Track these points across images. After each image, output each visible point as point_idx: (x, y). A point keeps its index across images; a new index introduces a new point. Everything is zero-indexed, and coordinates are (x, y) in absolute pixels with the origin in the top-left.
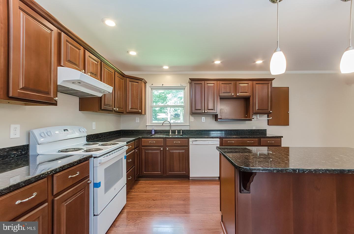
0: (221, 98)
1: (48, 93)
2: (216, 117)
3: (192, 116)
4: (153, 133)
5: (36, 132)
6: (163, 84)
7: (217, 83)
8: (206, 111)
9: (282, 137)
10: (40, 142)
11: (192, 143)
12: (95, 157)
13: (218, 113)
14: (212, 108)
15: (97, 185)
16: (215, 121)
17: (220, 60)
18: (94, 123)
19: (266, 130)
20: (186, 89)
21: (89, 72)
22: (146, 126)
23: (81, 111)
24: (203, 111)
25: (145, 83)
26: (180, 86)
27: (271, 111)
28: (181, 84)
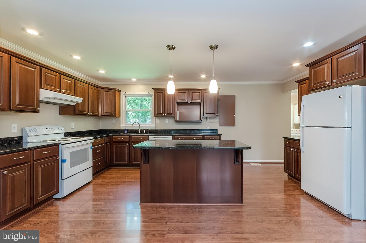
0: (177, 104)
1: (33, 106)
4: (126, 132)
5: (27, 129)
6: (134, 93)
8: (165, 115)
9: (221, 135)
10: (29, 135)
11: (151, 139)
12: (62, 144)
14: (171, 112)
15: (64, 161)
17: (173, 75)
18: (73, 124)
19: (217, 129)
21: (63, 88)
22: (121, 126)
23: (61, 115)
24: (163, 115)
25: (120, 91)
26: (148, 93)
27: (217, 115)
28: (149, 93)
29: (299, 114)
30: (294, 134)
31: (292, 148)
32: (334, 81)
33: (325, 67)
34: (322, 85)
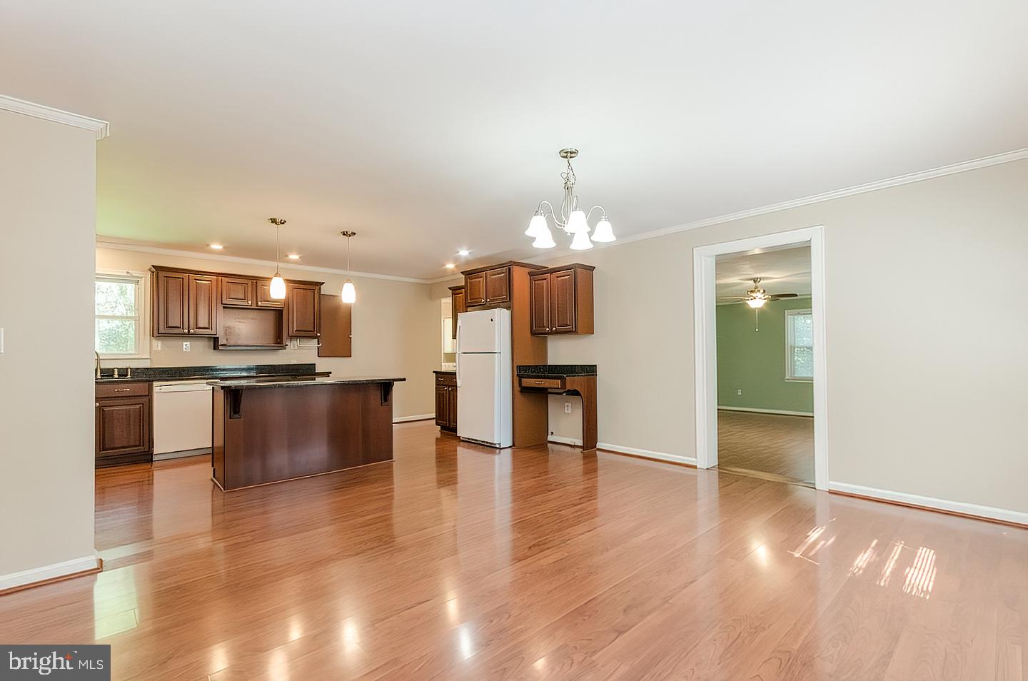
0: (224, 307)
2: (215, 343)
3: (159, 340)
7: (217, 281)
8: (192, 331)
11: (160, 389)
13: (220, 334)
14: (207, 326)
16: (214, 349)
17: (223, 245)
20: (142, 282)
24: (186, 331)
26: (126, 274)
27: (318, 334)
28: (128, 273)
29: (454, 337)
30: (446, 367)
31: (446, 386)
32: (488, 300)
33: (480, 281)
34: (478, 302)
